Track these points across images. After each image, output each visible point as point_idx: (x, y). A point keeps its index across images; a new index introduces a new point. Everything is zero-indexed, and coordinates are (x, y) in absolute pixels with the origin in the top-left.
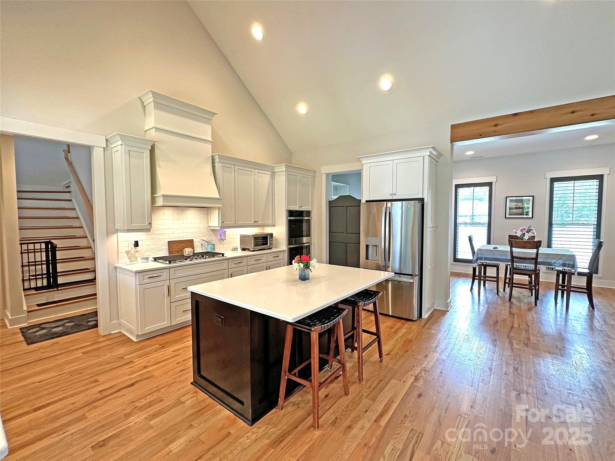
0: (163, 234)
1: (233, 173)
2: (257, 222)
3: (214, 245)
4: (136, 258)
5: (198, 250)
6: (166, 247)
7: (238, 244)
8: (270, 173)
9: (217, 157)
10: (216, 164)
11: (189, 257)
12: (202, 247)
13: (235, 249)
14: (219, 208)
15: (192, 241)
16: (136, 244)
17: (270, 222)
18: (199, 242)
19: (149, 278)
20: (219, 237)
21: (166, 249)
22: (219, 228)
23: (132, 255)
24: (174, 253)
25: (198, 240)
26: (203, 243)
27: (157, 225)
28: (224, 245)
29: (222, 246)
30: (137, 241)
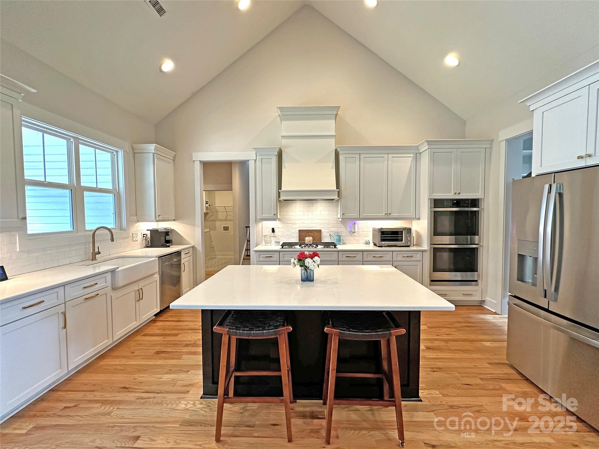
0: (295, 224)
1: (358, 163)
2: (390, 214)
4: (270, 241)
5: (326, 240)
6: (297, 235)
7: (370, 239)
12: (331, 237)
13: (367, 243)
15: (320, 231)
16: (273, 230)
17: (412, 214)
18: (328, 232)
19: (264, 257)
20: (349, 229)
25: (326, 230)
26: (332, 233)
27: (290, 216)
28: (355, 237)
29: (352, 238)
30: (274, 228)
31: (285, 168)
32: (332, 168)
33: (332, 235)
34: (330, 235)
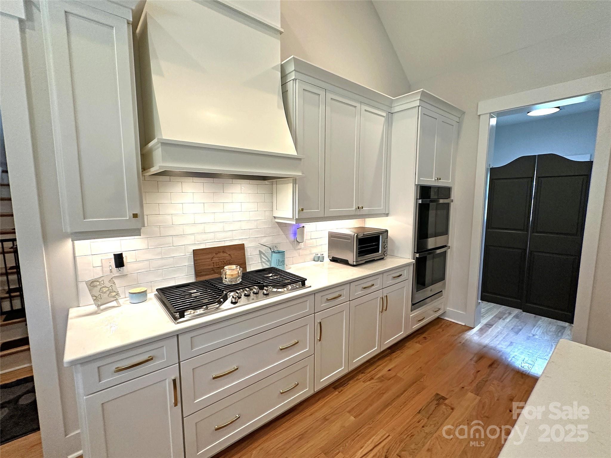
0: (183, 235)
1: (322, 107)
2: (362, 208)
3: (282, 253)
4: (114, 294)
5: (253, 265)
6: (189, 263)
7: (324, 249)
8: (384, 114)
9: (291, 68)
10: (290, 86)
11: (233, 288)
12: (261, 258)
13: (319, 259)
14: (295, 181)
15: (241, 247)
16: (119, 260)
17: (381, 208)
18: (255, 248)
19: (119, 370)
20: (292, 238)
21: (189, 266)
22: (294, 223)
23: (105, 290)
24: (206, 275)
25: (253, 244)
26: (264, 249)
27: (169, 217)
28: (300, 251)
29: (295, 253)
30: (121, 254)
31: (161, 74)
32: (279, 107)
33: (264, 252)
34: (260, 252)
